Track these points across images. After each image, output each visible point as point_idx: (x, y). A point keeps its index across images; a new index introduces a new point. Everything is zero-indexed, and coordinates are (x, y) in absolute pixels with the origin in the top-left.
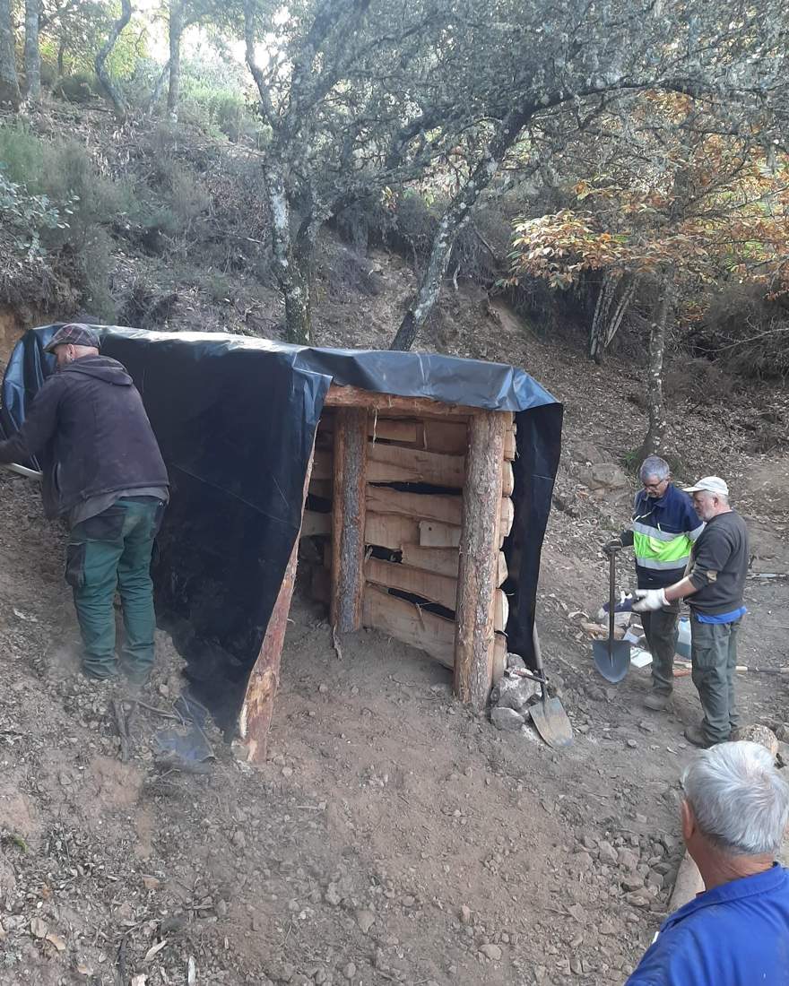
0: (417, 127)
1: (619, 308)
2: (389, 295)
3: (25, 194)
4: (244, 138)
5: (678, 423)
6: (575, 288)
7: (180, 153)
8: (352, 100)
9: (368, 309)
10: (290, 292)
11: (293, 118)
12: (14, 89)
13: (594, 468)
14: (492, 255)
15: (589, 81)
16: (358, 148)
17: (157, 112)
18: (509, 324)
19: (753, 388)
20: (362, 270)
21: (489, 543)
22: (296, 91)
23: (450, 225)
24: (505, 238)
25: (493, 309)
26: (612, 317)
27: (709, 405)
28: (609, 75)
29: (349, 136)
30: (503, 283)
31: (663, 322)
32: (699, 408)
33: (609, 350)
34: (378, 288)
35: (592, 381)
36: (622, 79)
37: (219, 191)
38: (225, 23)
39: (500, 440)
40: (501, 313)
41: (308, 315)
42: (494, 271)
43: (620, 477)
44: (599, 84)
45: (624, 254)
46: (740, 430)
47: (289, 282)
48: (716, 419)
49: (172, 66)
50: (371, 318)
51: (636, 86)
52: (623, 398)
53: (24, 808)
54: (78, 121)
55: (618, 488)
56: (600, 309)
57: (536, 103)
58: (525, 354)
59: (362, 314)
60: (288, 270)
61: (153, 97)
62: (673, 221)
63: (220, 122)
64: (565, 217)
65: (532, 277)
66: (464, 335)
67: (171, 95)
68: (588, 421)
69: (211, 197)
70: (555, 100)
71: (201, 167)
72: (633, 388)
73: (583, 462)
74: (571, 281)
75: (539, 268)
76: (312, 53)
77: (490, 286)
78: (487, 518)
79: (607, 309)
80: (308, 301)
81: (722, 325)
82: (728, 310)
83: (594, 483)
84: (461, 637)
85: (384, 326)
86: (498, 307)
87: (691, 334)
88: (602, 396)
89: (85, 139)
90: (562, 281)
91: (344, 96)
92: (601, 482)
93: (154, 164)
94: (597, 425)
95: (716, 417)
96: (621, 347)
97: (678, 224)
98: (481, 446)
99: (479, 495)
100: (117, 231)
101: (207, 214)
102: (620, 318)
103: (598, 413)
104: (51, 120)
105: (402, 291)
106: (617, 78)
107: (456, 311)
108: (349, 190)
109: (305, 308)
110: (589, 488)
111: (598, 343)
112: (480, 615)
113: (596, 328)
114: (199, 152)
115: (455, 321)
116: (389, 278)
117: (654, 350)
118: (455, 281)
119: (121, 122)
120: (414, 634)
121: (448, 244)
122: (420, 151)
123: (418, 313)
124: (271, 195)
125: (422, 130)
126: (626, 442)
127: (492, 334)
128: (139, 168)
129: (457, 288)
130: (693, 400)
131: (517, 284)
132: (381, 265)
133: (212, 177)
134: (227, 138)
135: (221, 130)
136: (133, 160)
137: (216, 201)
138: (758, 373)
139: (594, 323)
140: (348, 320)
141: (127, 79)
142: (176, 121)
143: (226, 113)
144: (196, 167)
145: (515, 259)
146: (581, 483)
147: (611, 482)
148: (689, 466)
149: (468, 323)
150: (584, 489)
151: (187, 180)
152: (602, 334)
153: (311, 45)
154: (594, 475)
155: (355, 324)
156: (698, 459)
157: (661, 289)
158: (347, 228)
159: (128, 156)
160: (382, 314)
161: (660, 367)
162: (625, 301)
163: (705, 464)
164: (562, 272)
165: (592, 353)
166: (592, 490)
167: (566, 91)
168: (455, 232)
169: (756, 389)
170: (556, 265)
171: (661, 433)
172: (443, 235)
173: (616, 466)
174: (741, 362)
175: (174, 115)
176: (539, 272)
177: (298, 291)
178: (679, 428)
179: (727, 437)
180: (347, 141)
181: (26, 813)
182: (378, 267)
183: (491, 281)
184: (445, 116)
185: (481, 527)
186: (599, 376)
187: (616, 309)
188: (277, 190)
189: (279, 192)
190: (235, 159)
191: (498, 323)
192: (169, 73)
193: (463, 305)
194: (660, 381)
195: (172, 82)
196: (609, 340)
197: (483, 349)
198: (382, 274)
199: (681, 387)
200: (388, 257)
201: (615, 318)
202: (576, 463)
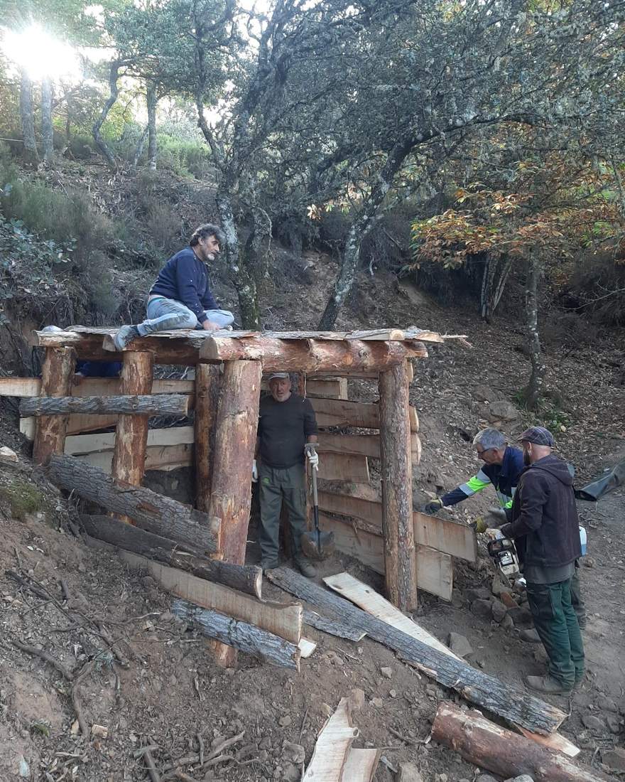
0: (330, 161)
1: (501, 279)
2: (321, 284)
3: (38, 241)
4: (207, 175)
5: (556, 365)
6: (465, 267)
7: (158, 192)
8: (280, 145)
9: (305, 295)
10: (241, 290)
11: (236, 164)
12: (34, 154)
13: (490, 405)
14: (399, 248)
15: (451, 122)
16: (287, 180)
17: (141, 163)
18: (416, 298)
19: (614, 334)
20: (299, 267)
21: (404, 471)
22: (237, 144)
23: (357, 232)
24: (406, 234)
25: (401, 288)
26: (497, 286)
27: (580, 349)
28: (465, 115)
29: (279, 172)
30: (408, 268)
31: (535, 289)
32: (572, 353)
33: (496, 312)
34: (312, 279)
35: (485, 338)
36: (475, 118)
37: (188, 216)
38: (187, 95)
39: (405, 390)
40: (409, 291)
41: (256, 305)
42: (401, 259)
43: (513, 411)
44: (459, 122)
45: (497, 241)
46: (607, 368)
47: (240, 282)
48: (587, 360)
49: (150, 128)
50: (307, 302)
51: (487, 121)
52: (511, 348)
53: (47, 703)
54: (82, 174)
55: (511, 420)
56: (486, 281)
57: (413, 140)
58: (429, 320)
59: (301, 299)
60: (239, 274)
61: (137, 152)
62: (534, 212)
63: (188, 166)
64: (450, 216)
65: (430, 261)
66: (380, 309)
67: (150, 149)
68: (484, 368)
69: (183, 222)
70: (426, 137)
71: (174, 200)
72: (518, 340)
73: (482, 401)
74: (460, 262)
75: (435, 255)
76: (247, 117)
77: (398, 271)
78: (400, 451)
79: (491, 281)
80: (256, 295)
81: (584, 286)
82: (588, 275)
83: (492, 417)
84: (388, 548)
85: (318, 307)
86: (407, 286)
87: (561, 295)
88: (493, 348)
89: (87, 188)
90: (453, 263)
91: (275, 143)
92: (498, 417)
93: (139, 201)
94: (491, 371)
95: (587, 359)
96: (506, 309)
97: (538, 214)
98: (390, 395)
99: (392, 434)
100: (113, 252)
101: (180, 234)
102: (503, 288)
103: (491, 362)
104: (62, 175)
105: (331, 280)
106: (471, 117)
107: (373, 291)
108: (282, 212)
109: (253, 300)
110: (489, 421)
111: (487, 308)
112: (402, 529)
113: (484, 297)
114: (172, 189)
115: (373, 299)
116: (321, 271)
117: (530, 311)
118: (371, 270)
119: (114, 172)
120: (352, 548)
121: (356, 246)
122: (333, 179)
123: (338, 298)
124: (224, 220)
125: (333, 164)
126: (515, 383)
127: (403, 307)
128: (129, 205)
129: (373, 274)
130: (568, 347)
131: (419, 268)
132: (314, 262)
133: (183, 207)
134: (194, 176)
135: (189, 171)
136: (124, 199)
137: (186, 224)
138: (617, 321)
139: (482, 292)
140: (290, 305)
141: (118, 139)
142: (155, 168)
143: (192, 158)
144: (170, 201)
145: (416, 249)
146: (482, 418)
147: (505, 416)
148: (568, 399)
149: (383, 300)
150: (484, 423)
151: (163, 211)
152: (489, 300)
153: (246, 111)
154: (492, 411)
155: (296, 307)
156: (575, 392)
157: (530, 264)
158: (286, 237)
159: (120, 197)
160: (317, 298)
161: (536, 324)
162: (505, 274)
163: (581, 397)
164: (453, 256)
165: (483, 316)
166: (491, 423)
167: (434, 130)
168: (361, 237)
169: (617, 334)
170: (448, 252)
171: (542, 374)
172: (352, 240)
173: (509, 403)
174: (603, 314)
175: (154, 163)
176: (435, 258)
177: (248, 288)
178: (557, 369)
179: (597, 373)
180: (279, 176)
181: (49, 707)
182: (311, 264)
183: (398, 267)
184: (349, 152)
185: (396, 458)
186: (490, 333)
187: (499, 281)
188: (227, 216)
189: (229, 218)
190: (199, 192)
191: (406, 298)
192: (148, 133)
193: (378, 287)
194: (537, 334)
195: (151, 139)
196: (496, 304)
197: (396, 319)
198: (315, 269)
199: (557, 337)
200: (318, 256)
201: (498, 288)
202: (477, 402)
